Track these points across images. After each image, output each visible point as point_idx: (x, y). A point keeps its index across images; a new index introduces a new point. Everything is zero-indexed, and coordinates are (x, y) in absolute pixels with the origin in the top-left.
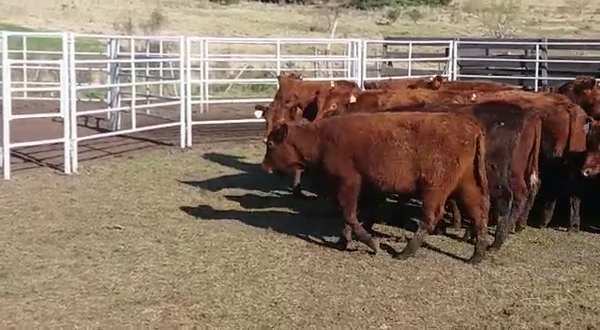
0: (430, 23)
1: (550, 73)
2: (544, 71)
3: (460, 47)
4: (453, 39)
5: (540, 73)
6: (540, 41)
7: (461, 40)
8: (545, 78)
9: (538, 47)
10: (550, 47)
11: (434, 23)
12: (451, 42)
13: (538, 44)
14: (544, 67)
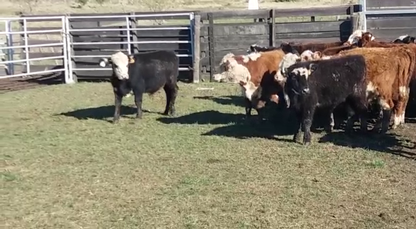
0: (113, 5)
1: (139, 38)
2: (134, 37)
3: (70, 21)
4: (64, 15)
5: (131, 39)
6: (129, 14)
7: (71, 15)
8: (136, 42)
9: (127, 19)
10: (137, 18)
11: (116, 5)
12: (63, 17)
13: (127, 17)
14: (135, 34)
